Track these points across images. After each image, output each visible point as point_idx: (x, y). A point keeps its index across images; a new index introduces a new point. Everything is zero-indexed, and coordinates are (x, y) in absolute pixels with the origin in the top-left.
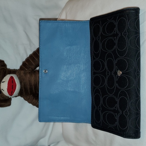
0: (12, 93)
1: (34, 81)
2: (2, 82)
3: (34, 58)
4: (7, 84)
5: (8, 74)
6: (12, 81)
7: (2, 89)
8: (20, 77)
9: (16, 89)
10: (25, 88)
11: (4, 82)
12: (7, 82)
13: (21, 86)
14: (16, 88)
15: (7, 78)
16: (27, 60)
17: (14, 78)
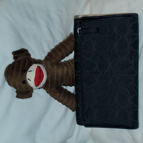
0: (38, 84)
1: (61, 73)
2: (29, 71)
3: (61, 50)
4: (35, 73)
5: (34, 64)
6: (40, 70)
7: (28, 79)
8: (46, 67)
9: (43, 80)
11: (31, 71)
12: (35, 72)
13: (47, 77)
14: (43, 78)
15: (34, 67)
16: (54, 51)
17: (42, 68)
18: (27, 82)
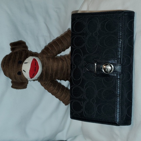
0: (33, 76)
1: (56, 67)
2: (25, 63)
3: (58, 44)
4: (30, 65)
5: (31, 56)
6: (36, 63)
7: (23, 70)
8: (42, 60)
9: (38, 72)
10: (46, 72)
11: (27, 63)
12: (30, 64)
13: (42, 70)
14: (38, 70)
15: (30, 60)
17: (37, 61)
18: (22, 73)
